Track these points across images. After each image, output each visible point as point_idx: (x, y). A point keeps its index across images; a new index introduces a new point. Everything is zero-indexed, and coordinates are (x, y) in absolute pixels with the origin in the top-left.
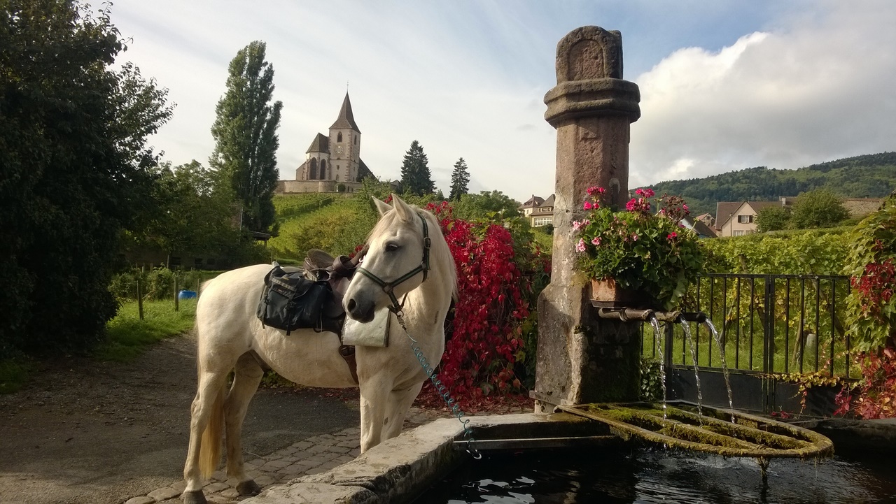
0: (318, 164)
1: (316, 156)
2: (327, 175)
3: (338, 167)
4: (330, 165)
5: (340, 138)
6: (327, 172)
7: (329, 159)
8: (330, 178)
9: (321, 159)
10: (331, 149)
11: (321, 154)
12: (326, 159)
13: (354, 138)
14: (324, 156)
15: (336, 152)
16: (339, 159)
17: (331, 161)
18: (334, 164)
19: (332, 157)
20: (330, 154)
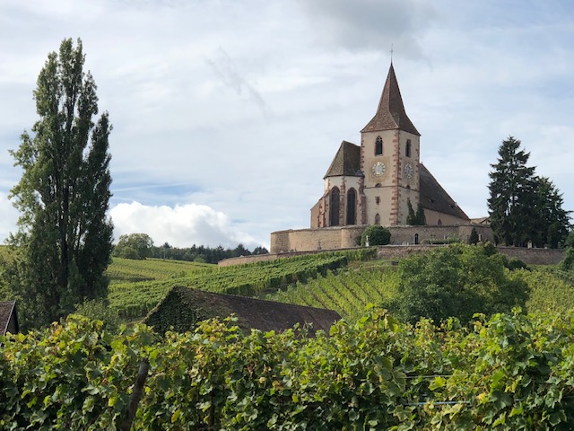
0: (343, 198)
1: (338, 182)
2: (359, 217)
3: (378, 201)
4: (364, 199)
5: (379, 149)
6: (359, 209)
7: (362, 187)
8: (365, 221)
9: (347, 189)
10: (365, 169)
11: (347, 178)
12: (357, 187)
13: (405, 145)
14: (353, 182)
15: (372, 172)
16: (378, 186)
17: (365, 190)
18: (371, 194)
19: (368, 183)
20: (363, 177)
